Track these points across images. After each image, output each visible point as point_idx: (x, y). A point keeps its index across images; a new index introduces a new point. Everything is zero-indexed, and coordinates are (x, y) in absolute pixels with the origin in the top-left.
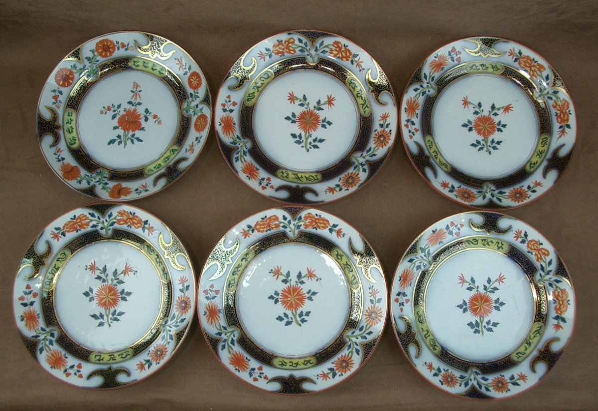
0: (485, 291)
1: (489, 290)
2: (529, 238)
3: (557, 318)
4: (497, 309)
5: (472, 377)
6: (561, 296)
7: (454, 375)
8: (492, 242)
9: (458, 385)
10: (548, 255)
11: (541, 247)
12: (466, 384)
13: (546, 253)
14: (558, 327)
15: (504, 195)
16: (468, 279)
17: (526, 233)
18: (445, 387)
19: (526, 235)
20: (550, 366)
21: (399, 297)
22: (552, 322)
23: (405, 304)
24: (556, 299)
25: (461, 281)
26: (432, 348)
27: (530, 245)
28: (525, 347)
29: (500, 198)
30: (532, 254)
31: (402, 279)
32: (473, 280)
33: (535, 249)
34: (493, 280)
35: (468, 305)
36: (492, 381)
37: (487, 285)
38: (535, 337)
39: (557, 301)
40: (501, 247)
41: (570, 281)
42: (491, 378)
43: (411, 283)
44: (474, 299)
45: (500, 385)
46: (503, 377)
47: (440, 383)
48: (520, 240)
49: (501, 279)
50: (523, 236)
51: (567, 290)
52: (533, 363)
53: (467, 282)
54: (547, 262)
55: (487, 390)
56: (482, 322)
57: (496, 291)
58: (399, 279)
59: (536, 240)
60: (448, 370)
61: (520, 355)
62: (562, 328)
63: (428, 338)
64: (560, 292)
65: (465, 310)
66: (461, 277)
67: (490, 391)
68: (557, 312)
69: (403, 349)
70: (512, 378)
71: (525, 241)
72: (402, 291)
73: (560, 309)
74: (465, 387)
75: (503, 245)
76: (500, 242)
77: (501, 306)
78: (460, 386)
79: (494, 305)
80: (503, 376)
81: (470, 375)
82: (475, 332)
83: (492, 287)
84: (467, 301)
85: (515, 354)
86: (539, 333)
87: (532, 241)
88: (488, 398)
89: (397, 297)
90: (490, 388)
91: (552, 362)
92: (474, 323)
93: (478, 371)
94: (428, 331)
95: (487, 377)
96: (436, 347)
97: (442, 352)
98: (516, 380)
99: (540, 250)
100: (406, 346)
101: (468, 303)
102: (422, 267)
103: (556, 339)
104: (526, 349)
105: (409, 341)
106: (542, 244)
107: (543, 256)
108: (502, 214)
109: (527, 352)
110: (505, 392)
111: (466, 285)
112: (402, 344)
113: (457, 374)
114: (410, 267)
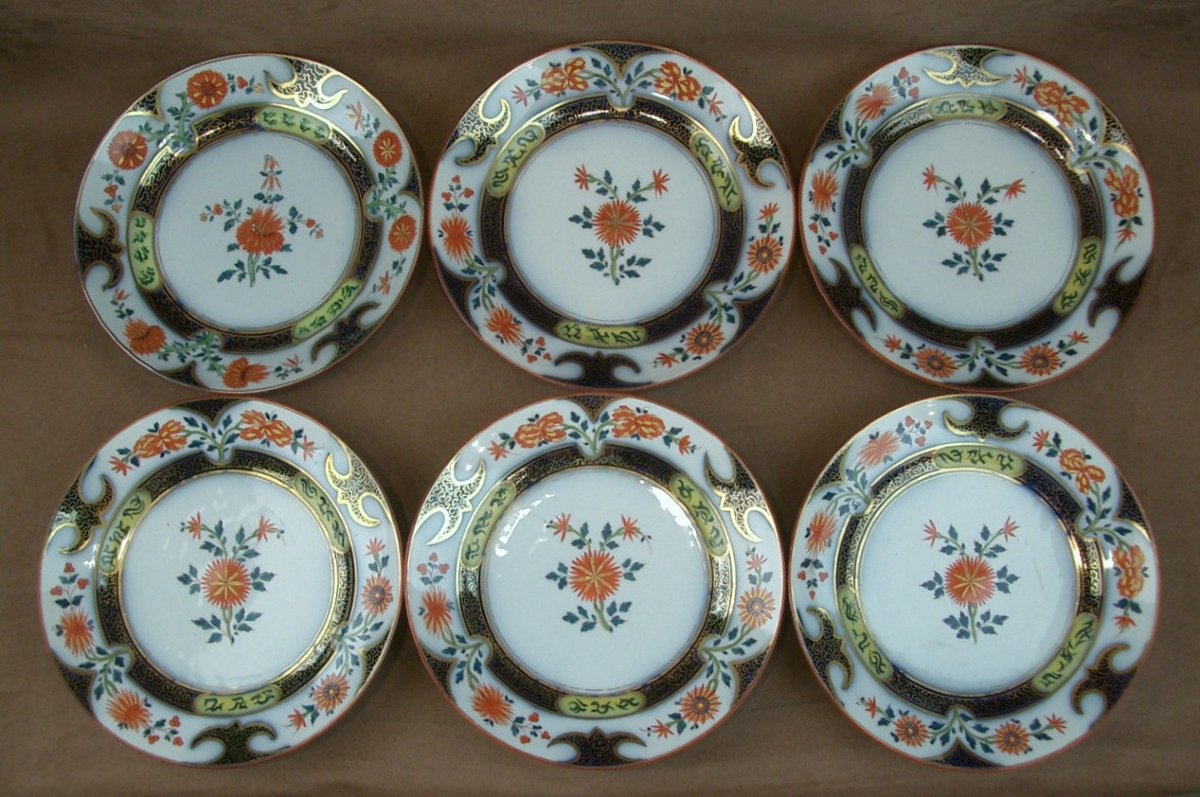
0: (977, 554)
1: (985, 552)
2: (1064, 446)
3: (1123, 604)
4: (1003, 588)
5: (956, 725)
6: (1130, 560)
7: (919, 722)
8: (989, 455)
9: (928, 740)
10: (1101, 478)
11: (1088, 462)
12: (945, 739)
13: (1099, 474)
14: (1124, 621)
15: (1012, 360)
16: (944, 531)
17: (1057, 435)
18: (902, 747)
19: (1057, 440)
20: (1111, 700)
21: (806, 570)
22: (1113, 612)
23: (819, 583)
24: (1119, 566)
25: (929, 535)
26: (874, 669)
27: (1065, 460)
28: (1061, 663)
29: (1005, 367)
30: (1070, 478)
31: (812, 533)
32: (953, 533)
33: (1076, 468)
34: (993, 531)
35: (944, 582)
36: (995, 733)
37: (983, 542)
38: (1079, 642)
39: (1123, 570)
40: (1008, 465)
41: (1146, 529)
42: (994, 726)
43: (830, 541)
44: (957, 571)
45: (1012, 739)
46: (1017, 725)
47: (893, 738)
48: (1045, 450)
49: (1008, 530)
50: (1052, 442)
51: (1142, 549)
52: (1077, 694)
53: (942, 537)
54: (1101, 494)
55: (987, 749)
56: (973, 615)
57: (1000, 554)
58: (806, 533)
59: (1079, 450)
60: (907, 712)
61: (1051, 679)
62: (1132, 622)
63: (866, 650)
64: (1129, 553)
65: (939, 593)
66: (929, 525)
67: (991, 751)
68: (1122, 593)
69: (816, 672)
70: (1036, 725)
71: (1056, 452)
72: (813, 558)
73: (1128, 586)
74: (943, 744)
75: (1012, 461)
76: (1006, 454)
77: (1011, 582)
78: (932, 742)
79: (996, 580)
80: (1017, 722)
81: (952, 722)
82: (959, 636)
83: (991, 545)
84: (943, 575)
85: (1039, 678)
86: (1086, 634)
87: (1068, 452)
88: (989, 765)
89: (803, 569)
90: (992, 747)
91: (1114, 693)
92: (957, 617)
93: (968, 714)
94: (865, 636)
95: (985, 724)
96: (883, 668)
97: (895, 676)
98: (1045, 729)
99: (1087, 468)
100: (823, 666)
101: (944, 579)
102: (852, 508)
103: (1123, 647)
104: (1063, 667)
105: (828, 656)
106: (1089, 457)
107: (1092, 482)
108: (1005, 399)
109: (1066, 673)
110: (1021, 754)
111: (940, 543)
112: (814, 662)
113: (925, 719)
114: (827, 509)
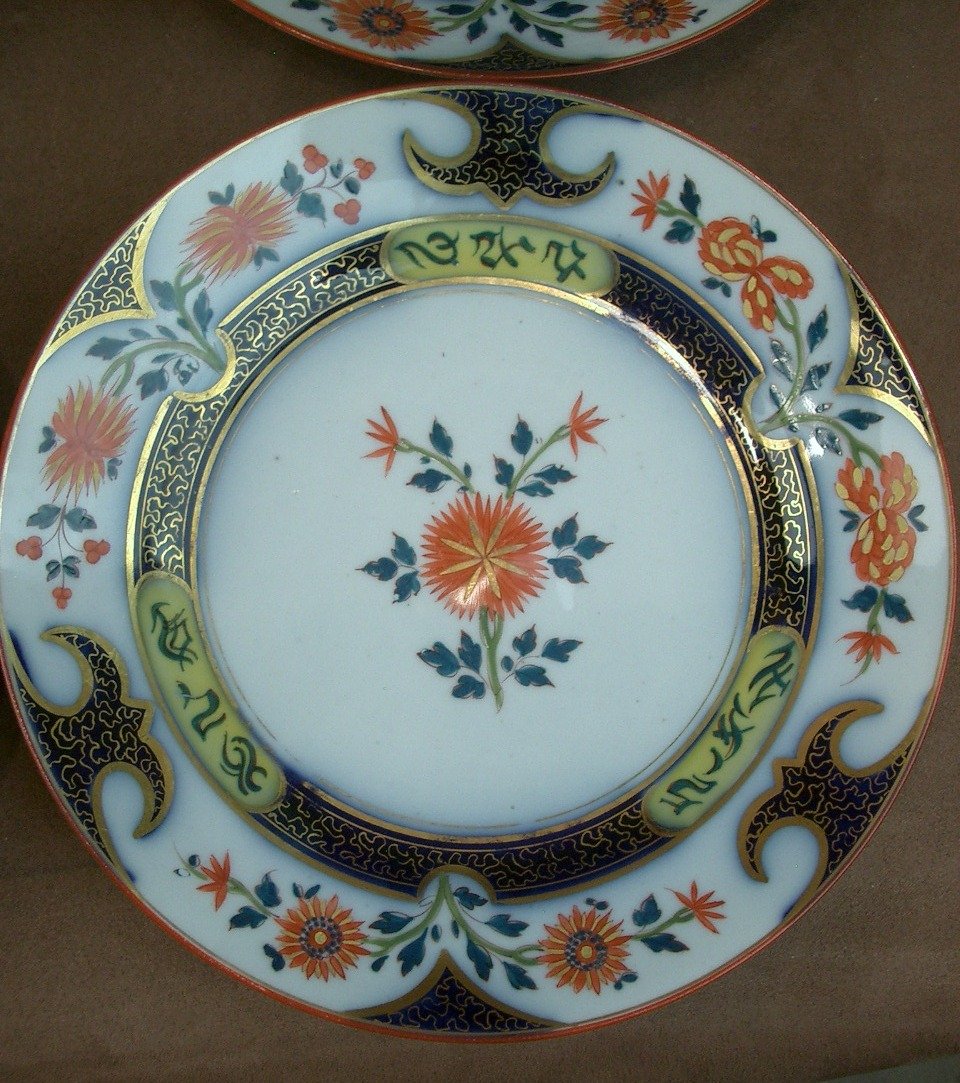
0: (503, 489)
1: (521, 484)
2: (708, 213)
3: (864, 600)
4: (568, 570)
5: (444, 919)
6: (882, 491)
7: (345, 914)
8: (525, 244)
9: (365, 962)
10: (804, 288)
11: (770, 250)
12: (411, 957)
13: (797, 279)
14: (870, 644)
15: (574, 16)
16: (415, 431)
17: (689, 185)
18: (293, 982)
19: (690, 198)
20: (837, 847)
21: (45, 534)
22: (840, 621)
23: (84, 567)
24: (853, 507)
25: (385, 445)
26: (231, 783)
27: (714, 247)
28: (714, 751)
29: (558, 30)
30: (727, 292)
31: (60, 441)
32: (441, 439)
33: (739, 268)
34: (541, 430)
35: (421, 562)
36: (544, 935)
37: (514, 459)
38: (758, 700)
39: (863, 516)
40: (574, 267)
41: (919, 410)
42: (541, 918)
43: (114, 462)
44: (450, 532)
45: (586, 952)
46: (602, 913)
47: (269, 961)
48: (663, 224)
49: (580, 428)
50: (677, 204)
51: (908, 460)
52: (753, 829)
53: (412, 448)
54: (804, 328)
55: (519, 980)
56: (493, 642)
57: (559, 488)
58: (41, 439)
59: (745, 218)
60: (315, 890)
61: (689, 793)
62: (890, 646)
63: (215, 736)
64: (877, 473)
65: (406, 588)
66: (385, 426)
67: (531, 985)
68: (863, 573)
69: (61, 794)
70: (649, 911)
71: (691, 229)
72: (65, 500)
73: (877, 554)
74: (405, 970)
75: (581, 256)
76: (566, 241)
77: (589, 556)
78: (377, 966)
79: (551, 552)
80: (603, 906)
81: (435, 908)
82: (459, 692)
83: (539, 466)
84: (416, 542)
85: (661, 791)
86: (777, 679)
87: (719, 226)
88: (522, 1023)
89: (35, 531)
90: (536, 973)
91: (844, 825)
92: (453, 645)
93: (475, 888)
94: (213, 699)
95: (517, 914)
96: (257, 778)
97: (289, 797)
98: (671, 922)
99: (766, 267)
100: (81, 779)
101: (419, 552)
102: (173, 380)
103: (868, 707)
104: (718, 763)
105: (101, 753)
106: (770, 237)
107: (780, 300)
108: (563, 96)
109: (725, 777)
110: (608, 989)
111: (409, 465)
112: (56, 769)
113: (362, 905)
114: (104, 381)
